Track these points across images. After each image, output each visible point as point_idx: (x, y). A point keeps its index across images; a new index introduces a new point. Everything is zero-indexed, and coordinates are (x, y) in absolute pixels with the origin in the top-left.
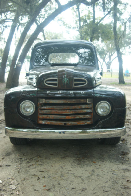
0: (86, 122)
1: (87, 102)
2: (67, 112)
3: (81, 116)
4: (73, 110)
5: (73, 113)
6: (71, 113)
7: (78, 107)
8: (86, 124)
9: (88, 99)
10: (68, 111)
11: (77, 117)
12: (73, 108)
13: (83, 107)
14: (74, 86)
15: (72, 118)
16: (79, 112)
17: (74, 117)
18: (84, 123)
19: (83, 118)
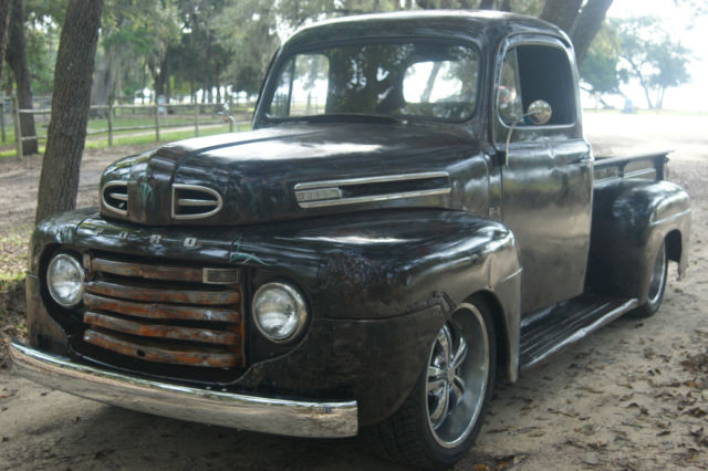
0: (205, 358)
1: (205, 280)
2: (142, 310)
3: (187, 333)
4: (162, 306)
5: (163, 316)
6: (157, 316)
7: (175, 295)
8: (205, 364)
9: (205, 270)
10: (146, 306)
11: (174, 334)
12: (162, 299)
13: (193, 296)
14: (173, 215)
15: (158, 335)
16: (181, 316)
17: (164, 332)
18: (200, 362)
19: (192, 338)
